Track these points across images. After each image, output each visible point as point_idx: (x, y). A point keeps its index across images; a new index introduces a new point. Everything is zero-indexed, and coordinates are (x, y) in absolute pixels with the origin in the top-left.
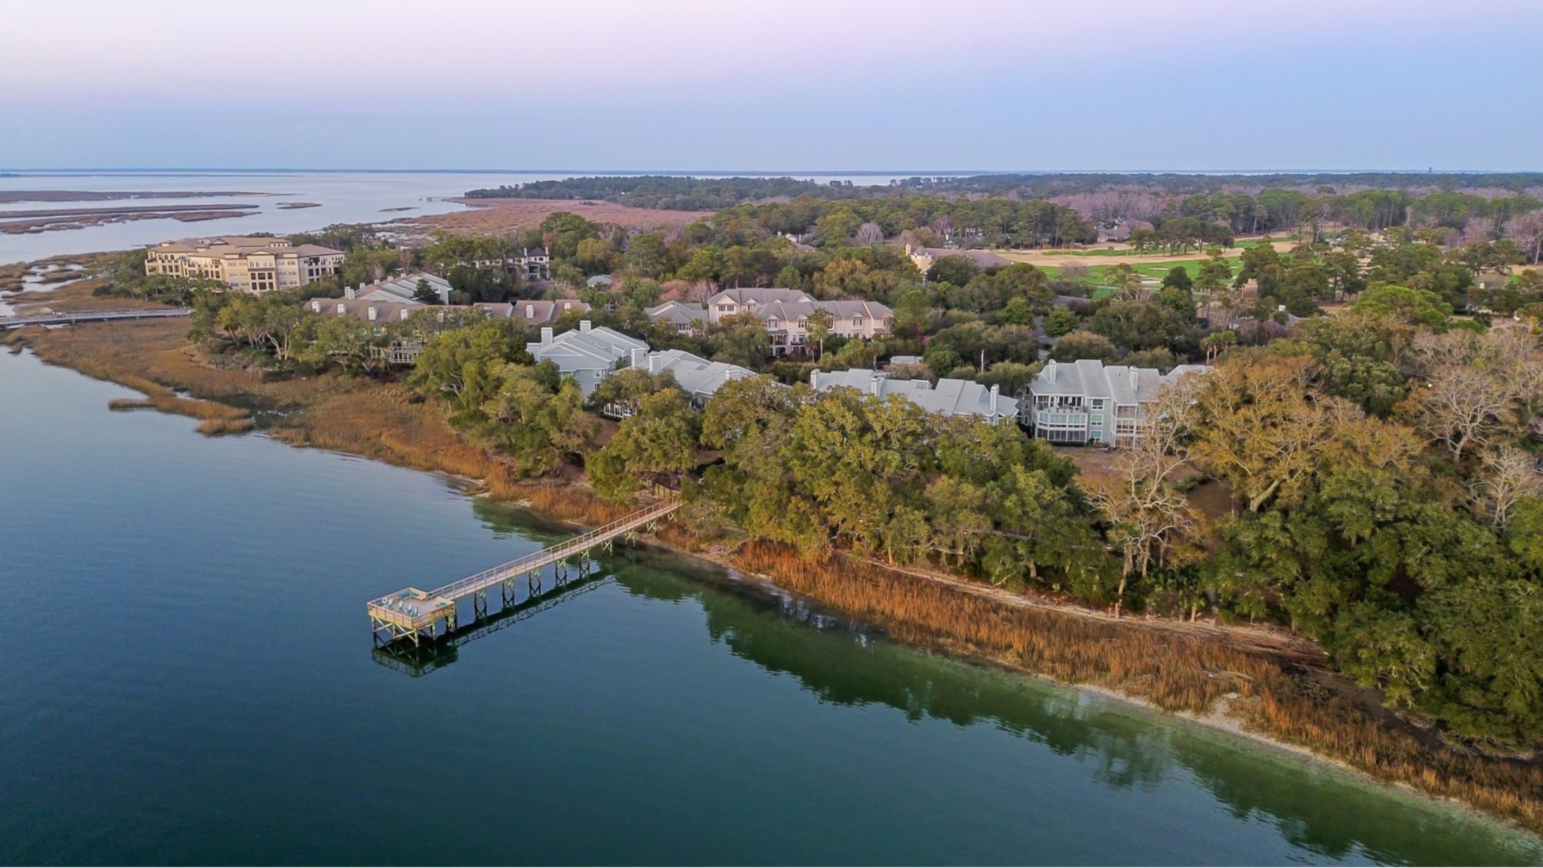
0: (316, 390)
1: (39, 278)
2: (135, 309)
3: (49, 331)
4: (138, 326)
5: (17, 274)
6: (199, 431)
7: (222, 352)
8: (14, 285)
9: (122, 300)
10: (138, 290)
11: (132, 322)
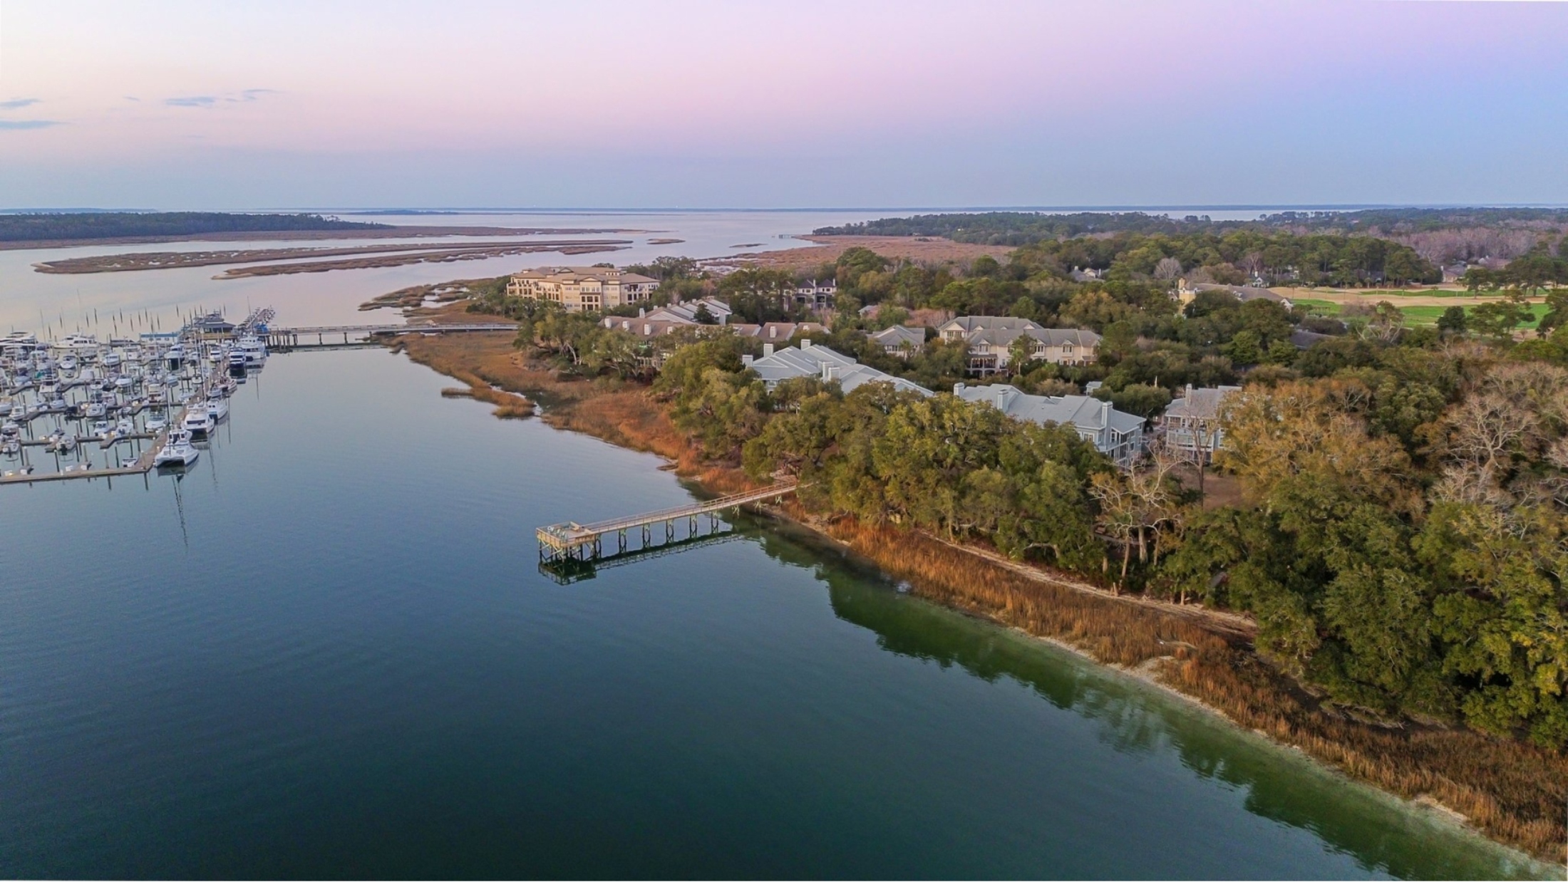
0: (592, 389)
1: (436, 298)
2: (490, 322)
3: (423, 336)
4: (489, 336)
5: (420, 294)
6: (494, 414)
7: (538, 358)
8: (415, 302)
9: (487, 316)
10: (498, 308)
11: (487, 333)
